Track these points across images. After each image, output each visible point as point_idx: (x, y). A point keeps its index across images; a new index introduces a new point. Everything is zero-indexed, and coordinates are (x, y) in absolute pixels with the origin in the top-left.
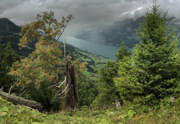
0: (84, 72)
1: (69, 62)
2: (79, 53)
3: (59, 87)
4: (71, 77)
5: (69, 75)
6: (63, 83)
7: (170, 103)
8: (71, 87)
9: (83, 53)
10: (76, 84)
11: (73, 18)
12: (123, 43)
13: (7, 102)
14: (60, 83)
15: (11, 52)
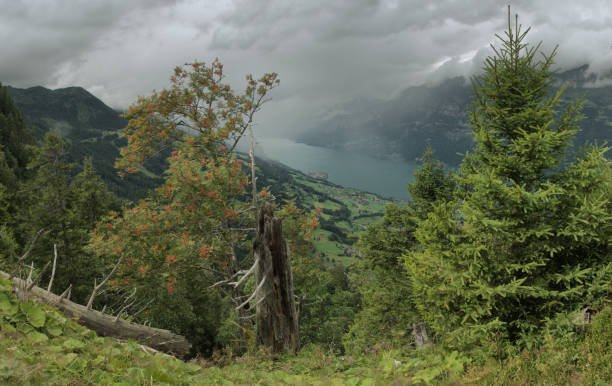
0: (320, 242)
1: (266, 212)
2: (303, 186)
3: (237, 284)
4: (272, 255)
5: (267, 249)
6: (248, 272)
7: (574, 330)
8: (272, 285)
9: (316, 187)
10: (290, 277)
11: (278, 81)
12: (429, 151)
13: (83, 331)
14: (240, 272)
15: (96, 188)
